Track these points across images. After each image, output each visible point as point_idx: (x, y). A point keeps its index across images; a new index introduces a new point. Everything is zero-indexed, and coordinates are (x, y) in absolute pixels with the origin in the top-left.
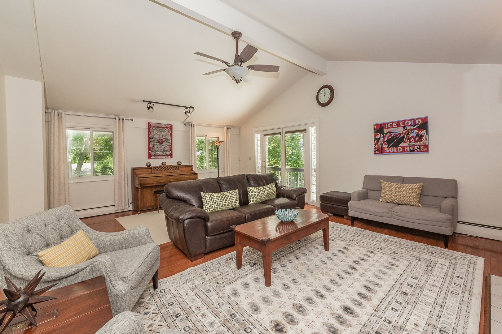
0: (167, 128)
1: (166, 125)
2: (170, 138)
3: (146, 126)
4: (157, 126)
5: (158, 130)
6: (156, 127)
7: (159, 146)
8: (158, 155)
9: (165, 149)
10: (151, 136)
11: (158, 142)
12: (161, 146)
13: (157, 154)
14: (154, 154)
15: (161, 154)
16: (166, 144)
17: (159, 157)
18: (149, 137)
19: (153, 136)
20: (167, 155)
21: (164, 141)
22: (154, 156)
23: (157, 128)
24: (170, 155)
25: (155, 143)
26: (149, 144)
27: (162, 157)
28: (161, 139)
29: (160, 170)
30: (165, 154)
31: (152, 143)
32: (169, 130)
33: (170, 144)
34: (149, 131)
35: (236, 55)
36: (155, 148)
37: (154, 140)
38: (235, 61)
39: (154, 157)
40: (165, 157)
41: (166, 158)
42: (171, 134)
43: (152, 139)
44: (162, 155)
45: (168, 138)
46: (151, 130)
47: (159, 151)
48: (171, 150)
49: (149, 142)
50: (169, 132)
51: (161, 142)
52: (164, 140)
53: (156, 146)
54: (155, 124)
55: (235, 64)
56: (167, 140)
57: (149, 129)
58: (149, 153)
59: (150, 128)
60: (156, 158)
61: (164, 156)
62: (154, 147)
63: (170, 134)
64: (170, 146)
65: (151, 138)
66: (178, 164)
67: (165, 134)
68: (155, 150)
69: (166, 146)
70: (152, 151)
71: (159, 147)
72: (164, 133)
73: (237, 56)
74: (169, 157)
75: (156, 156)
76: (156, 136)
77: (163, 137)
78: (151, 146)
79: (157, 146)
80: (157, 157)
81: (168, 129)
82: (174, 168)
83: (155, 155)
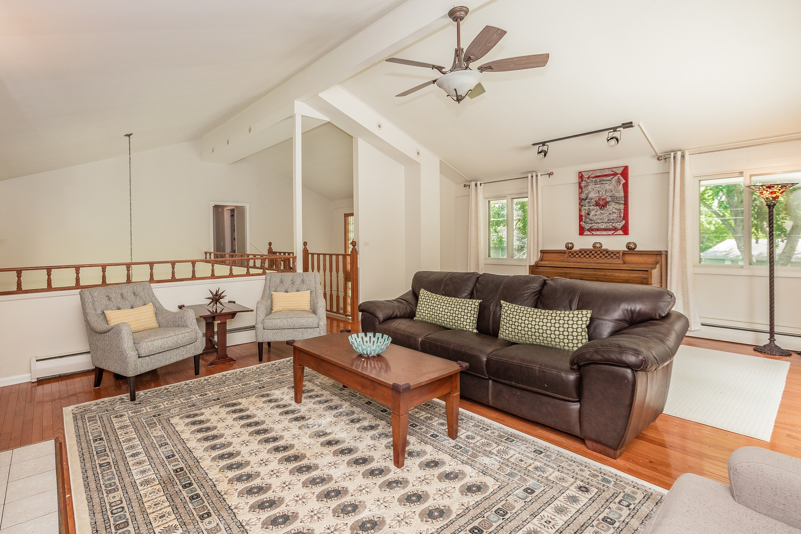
0: (615, 174)
1: (613, 170)
2: (622, 194)
3: (576, 179)
4: (593, 175)
5: (596, 182)
6: (593, 178)
7: (599, 213)
8: (598, 230)
9: (611, 218)
10: (583, 196)
11: (597, 206)
12: (602, 212)
13: (595, 227)
14: (588, 228)
15: (603, 227)
16: (612, 207)
17: (598, 233)
18: (580, 198)
19: (588, 194)
20: (615, 229)
21: (610, 202)
22: (588, 230)
23: (594, 180)
24: (621, 229)
25: (592, 208)
26: (580, 210)
27: (605, 233)
28: (603, 199)
29: (580, 256)
30: (611, 227)
31: (585, 208)
32: (619, 178)
33: (622, 207)
34: (580, 187)
35: (456, 51)
36: (591, 216)
37: (589, 203)
38: (455, 61)
39: (589, 233)
40: (610, 233)
41: (613, 234)
42: (626, 187)
43: (585, 200)
44: (605, 230)
45: (617, 195)
46: (582, 185)
47: (599, 221)
48: (626, 217)
49: (581, 205)
50: (619, 181)
51: (602, 204)
52: (609, 199)
53: (592, 213)
54: (591, 172)
55: (454, 68)
56: (615, 199)
57: (580, 184)
58: (580, 225)
59: (582, 181)
60: (593, 235)
61: (610, 230)
62: (589, 214)
63: (621, 185)
64: (623, 211)
65: (583, 199)
66: (628, 247)
67: (610, 187)
68: (591, 220)
69: (614, 210)
70: (585, 222)
71: (599, 215)
72: (609, 185)
73: (458, 52)
74: (621, 232)
75: (592, 230)
76: (592, 195)
77: (608, 194)
78: (583, 213)
79: (596, 213)
80: (594, 233)
81: (616, 177)
82: (609, 255)
83: (590, 230)
